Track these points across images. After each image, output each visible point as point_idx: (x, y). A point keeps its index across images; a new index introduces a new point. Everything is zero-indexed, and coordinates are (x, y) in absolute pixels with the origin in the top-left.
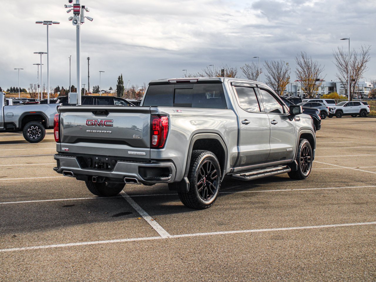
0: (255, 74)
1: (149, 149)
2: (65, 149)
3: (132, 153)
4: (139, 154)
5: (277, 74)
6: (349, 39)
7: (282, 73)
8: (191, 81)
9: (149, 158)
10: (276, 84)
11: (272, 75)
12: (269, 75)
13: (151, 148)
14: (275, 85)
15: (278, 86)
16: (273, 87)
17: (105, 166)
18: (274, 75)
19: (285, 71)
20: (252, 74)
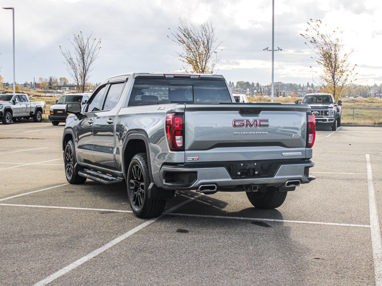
1: (304, 149)
2: (193, 159)
3: (287, 154)
4: (295, 155)
9: (305, 158)
13: (306, 147)
17: (251, 172)
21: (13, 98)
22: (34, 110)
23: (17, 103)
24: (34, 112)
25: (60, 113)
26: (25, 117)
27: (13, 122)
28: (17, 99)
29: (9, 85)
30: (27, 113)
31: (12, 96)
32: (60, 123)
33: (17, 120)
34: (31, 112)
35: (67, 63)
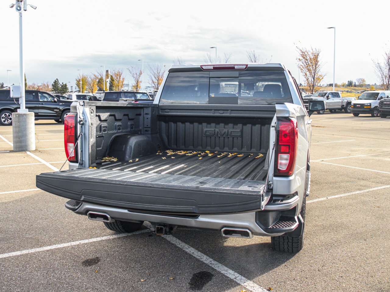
0: (138, 74)
5: (157, 73)
6: (216, 48)
7: (161, 73)
8: (236, 67)
10: (157, 81)
11: (153, 75)
12: (151, 74)
14: (156, 83)
15: (158, 83)
16: (154, 84)
18: (155, 74)
19: (163, 72)
20: (136, 74)
21: (327, 95)
22: (345, 104)
23: (330, 98)
24: (345, 105)
25: (359, 106)
26: (339, 109)
27: (330, 113)
28: (330, 96)
29: (370, 86)
30: (339, 105)
31: (327, 93)
32: (360, 114)
33: (333, 111)
34: (342, 105)
35: (375, 67)
